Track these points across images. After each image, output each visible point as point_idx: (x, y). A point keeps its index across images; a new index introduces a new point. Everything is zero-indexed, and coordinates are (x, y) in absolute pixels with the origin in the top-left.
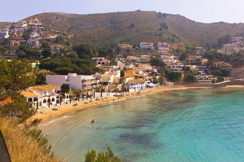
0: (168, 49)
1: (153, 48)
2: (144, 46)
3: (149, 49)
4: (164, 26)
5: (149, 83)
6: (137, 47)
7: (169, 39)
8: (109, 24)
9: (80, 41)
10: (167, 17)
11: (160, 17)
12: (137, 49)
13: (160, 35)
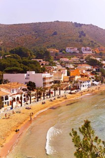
0: (91, 52)
1: (78, 52)
2: (70, 51)
3: (74, 53)
4: (82, 34)
5: (93, 81)
6: (64, 51)
7: (89, 44)
8: (33, 33)
9: (10, 47)
10: (82, 26)
11: (77, 27)
12: (63, 53)
13: (81, 41)
